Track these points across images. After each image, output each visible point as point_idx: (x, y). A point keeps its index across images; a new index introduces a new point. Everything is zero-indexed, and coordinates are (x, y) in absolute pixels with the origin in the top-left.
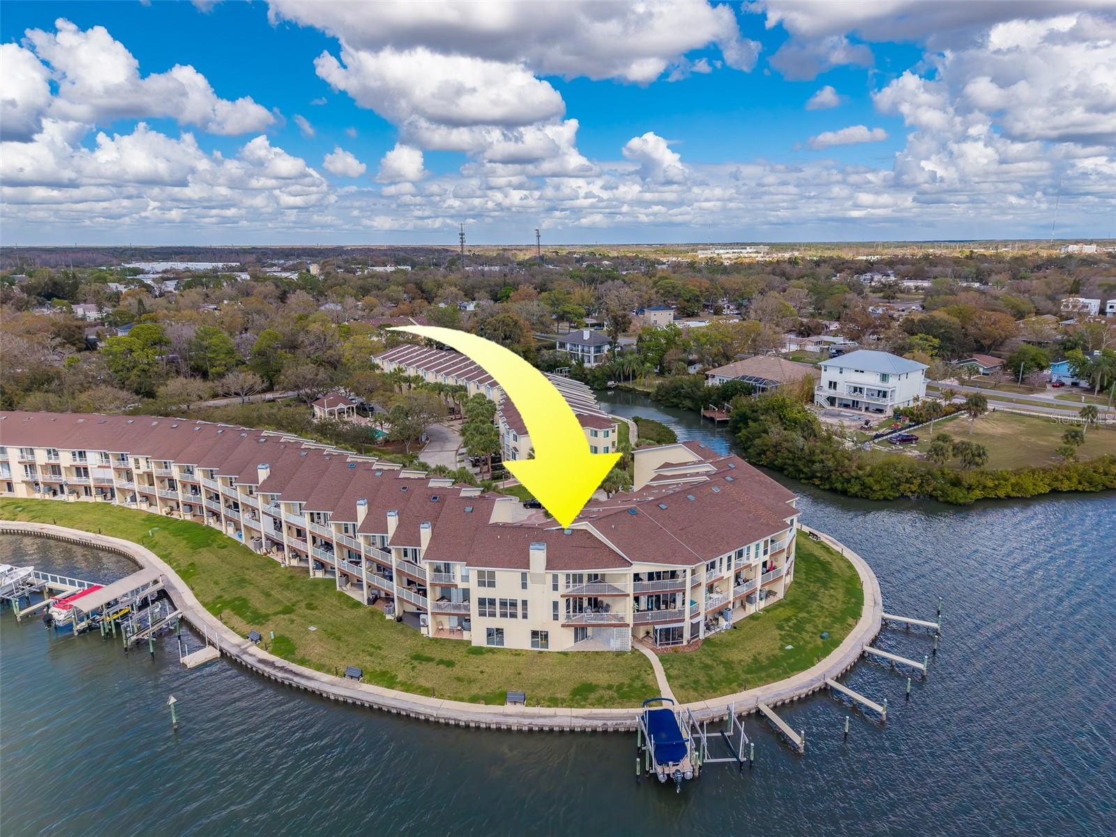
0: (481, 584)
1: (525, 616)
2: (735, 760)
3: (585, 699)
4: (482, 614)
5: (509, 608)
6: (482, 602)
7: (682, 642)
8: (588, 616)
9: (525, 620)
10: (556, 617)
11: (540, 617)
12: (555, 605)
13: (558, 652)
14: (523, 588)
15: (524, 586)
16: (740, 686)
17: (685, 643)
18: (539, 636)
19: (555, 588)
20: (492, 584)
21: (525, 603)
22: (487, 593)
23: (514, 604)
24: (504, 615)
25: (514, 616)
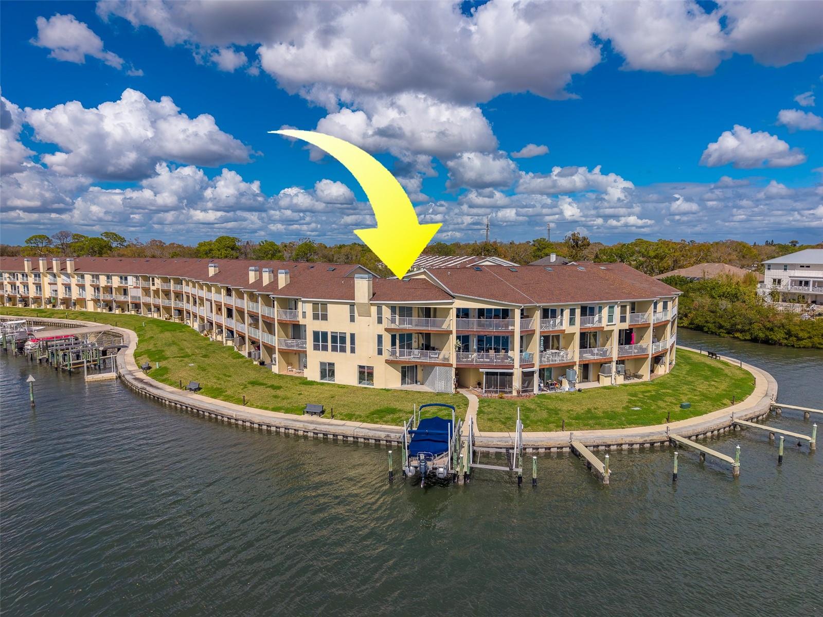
0: (316, 317)
1: (353, 351)
2: (508, 469)
3: (381, 418)
4: (316, 348)
5: (339, 342)
6: (316, 334)
7: (511, 392)
8: (415, 356)
9: (353, 354)
10: (380, 352)
11: (366, 353)
12: (380, 337)
13: (382, 389)
14: (351, 321)
15: (352, 319)
16: (557, 426)
17: (515, 393)
18: (366, 374)
19: (380, 321)
20: (325, 317)
21: (353, 336)
22: (320, 326)
23: (343, 340)
24: (334, 349)
25: (343, 350)
